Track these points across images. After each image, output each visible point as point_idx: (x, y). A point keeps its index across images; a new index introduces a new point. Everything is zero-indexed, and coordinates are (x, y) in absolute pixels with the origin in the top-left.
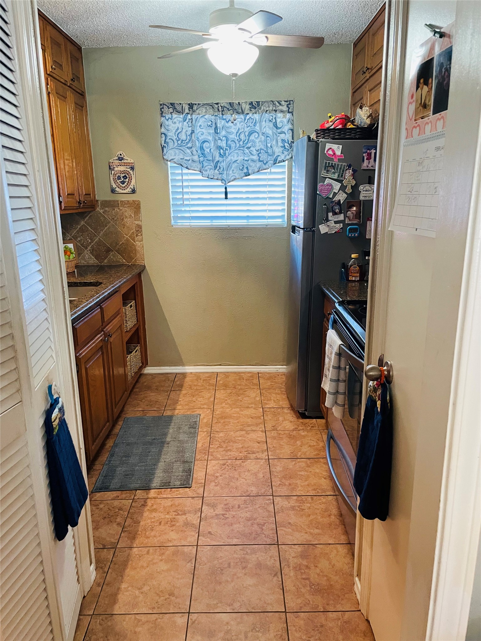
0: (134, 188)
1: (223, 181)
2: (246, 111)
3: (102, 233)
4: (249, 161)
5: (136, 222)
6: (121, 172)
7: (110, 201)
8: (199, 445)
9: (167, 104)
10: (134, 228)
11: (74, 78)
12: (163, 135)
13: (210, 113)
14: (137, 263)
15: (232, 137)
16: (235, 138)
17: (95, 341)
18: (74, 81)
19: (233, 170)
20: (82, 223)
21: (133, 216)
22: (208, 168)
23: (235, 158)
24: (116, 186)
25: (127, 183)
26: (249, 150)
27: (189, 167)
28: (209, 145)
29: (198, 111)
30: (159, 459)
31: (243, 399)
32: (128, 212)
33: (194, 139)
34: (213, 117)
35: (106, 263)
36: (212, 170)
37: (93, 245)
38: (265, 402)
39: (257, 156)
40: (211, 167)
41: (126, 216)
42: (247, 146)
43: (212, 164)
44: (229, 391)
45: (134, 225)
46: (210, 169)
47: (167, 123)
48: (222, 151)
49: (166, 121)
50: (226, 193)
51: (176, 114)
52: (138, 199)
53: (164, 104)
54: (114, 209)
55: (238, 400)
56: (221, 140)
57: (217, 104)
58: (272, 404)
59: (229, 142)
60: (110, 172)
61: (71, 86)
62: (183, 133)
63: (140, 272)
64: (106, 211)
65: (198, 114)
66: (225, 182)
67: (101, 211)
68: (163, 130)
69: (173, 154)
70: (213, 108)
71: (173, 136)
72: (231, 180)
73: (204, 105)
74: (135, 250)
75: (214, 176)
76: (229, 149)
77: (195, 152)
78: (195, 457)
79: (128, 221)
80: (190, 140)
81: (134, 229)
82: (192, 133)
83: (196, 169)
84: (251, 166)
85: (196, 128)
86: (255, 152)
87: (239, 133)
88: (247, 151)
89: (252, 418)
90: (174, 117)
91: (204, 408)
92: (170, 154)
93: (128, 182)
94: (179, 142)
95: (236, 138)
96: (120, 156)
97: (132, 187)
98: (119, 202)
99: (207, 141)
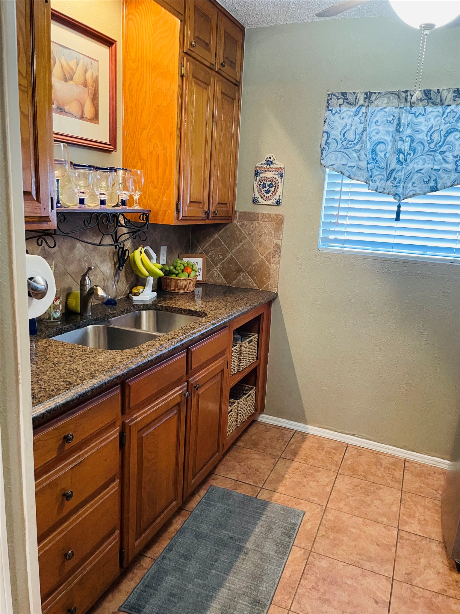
0: (279, 199)
1: (397, 197)
2: (447, 101)
3: (235, 250)
4: (441, 171)
5: (276, 241)
6: (267, 179)
7: (249, 213)
8: (287, 573)
9: (336, 94)
10: (272, 247)
11: (224, 62)
12: (325, 134)
13: (394, 104)
14: (268, 289)
15: (420, 137)
16: (423, 139)
17: (167, 397)
18: (224, 66)
19: (414, 183)
20: (216, 236)
21: (273, 233)
22: (379, 178)
23: (419, 166)
24: (259, 196)
25: (272, 192)
26: (442, 155)
27: (352, 176)
28: (384, 147)
29: (376, 102)
30: (224, 579)
31: (372, 503)
32: (267, 227)
33: (365, 140)
34: (397, 110)
35: (234, 285)
36: (382, 182)
37: (223, 262)
38: (405, 518)
39: (453, 164)
40: (383, 177)
41: (264, 232)
42: (441, 150)
43: (384, 173)
44: (356, 481)
45: (272, 244)
46: (381, 180)
47: (332, 118)
48: (401, 156)
49: (331, 115)
50: (398, 213)
51: (346, 106)
52: (282, 213)
53: (332, 94)
54: (253, 223)
55: (365, 502)
56: (403, 141)
57: (406, 92)
58: (414, 527)
59: (415, 144)
60: (255, 178)
61: (220, 71)
62: (352, 132)
63: (271, 301)
64: (243, 224)
65: (376, 107)
66: (398, 198)
67: (238, 224)
68: (326, 128)
69: (334, 158)
70: (399, 97)
71: (337, 136)
72: (408, 195)
73: (387, 93)
74: (269, 274)
75: (384, 189)
76: (412, 154)
77: (364, 156)
78: (273, 596)
79: (265, 239)
80: (359, 141)
81: (272, 249)
82: (363, 132)
83: (360, 178)
84: (441, 178)
85: (371, 125)
86: (450, 159)
87: (431, 132)
88: (439, 157)
89: (378, 545)
90: (343, 110)
91: (312, 502)
92: (330, 158)
93: (274, 191)
94: (345, 143)
95: (426, 138)
96: (269, 160)
97: (277, 198)
98: (260, 215)
99: (384, 143)
